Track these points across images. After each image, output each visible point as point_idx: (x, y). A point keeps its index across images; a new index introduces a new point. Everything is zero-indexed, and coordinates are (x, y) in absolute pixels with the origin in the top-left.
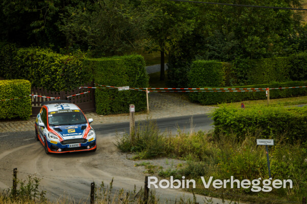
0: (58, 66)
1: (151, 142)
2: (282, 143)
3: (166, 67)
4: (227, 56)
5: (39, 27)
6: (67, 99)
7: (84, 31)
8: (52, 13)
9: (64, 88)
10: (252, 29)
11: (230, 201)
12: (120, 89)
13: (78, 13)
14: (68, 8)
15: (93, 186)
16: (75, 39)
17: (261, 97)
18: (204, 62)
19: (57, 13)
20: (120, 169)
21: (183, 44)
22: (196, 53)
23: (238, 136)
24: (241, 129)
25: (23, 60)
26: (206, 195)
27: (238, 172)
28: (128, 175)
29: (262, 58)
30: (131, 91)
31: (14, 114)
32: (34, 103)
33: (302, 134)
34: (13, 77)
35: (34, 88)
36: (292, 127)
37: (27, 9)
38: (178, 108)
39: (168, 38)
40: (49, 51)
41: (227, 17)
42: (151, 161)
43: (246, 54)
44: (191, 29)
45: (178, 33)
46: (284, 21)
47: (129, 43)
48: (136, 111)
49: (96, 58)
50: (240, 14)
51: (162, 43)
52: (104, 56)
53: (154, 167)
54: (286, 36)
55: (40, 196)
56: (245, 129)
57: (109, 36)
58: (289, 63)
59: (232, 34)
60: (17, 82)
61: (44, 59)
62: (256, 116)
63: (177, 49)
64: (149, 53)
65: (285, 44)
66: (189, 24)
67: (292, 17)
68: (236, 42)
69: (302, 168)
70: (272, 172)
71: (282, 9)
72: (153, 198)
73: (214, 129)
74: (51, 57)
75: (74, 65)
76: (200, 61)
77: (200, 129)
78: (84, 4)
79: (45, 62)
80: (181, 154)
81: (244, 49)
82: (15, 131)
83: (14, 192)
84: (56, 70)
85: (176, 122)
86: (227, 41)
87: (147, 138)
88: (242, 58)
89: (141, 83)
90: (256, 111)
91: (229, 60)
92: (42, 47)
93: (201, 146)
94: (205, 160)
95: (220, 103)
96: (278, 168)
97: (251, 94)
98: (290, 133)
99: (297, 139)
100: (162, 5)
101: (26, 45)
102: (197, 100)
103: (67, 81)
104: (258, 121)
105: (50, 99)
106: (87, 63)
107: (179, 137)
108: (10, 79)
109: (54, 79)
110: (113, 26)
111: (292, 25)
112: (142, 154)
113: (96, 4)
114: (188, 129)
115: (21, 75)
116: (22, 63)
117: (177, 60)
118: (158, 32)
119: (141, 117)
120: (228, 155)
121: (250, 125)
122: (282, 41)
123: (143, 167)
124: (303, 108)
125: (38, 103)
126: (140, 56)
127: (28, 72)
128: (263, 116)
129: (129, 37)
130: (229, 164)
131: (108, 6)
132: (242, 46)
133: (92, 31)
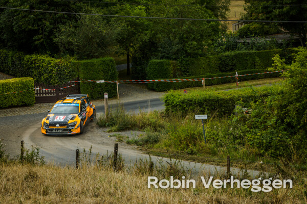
0: (53, 67)
1: (120, 120)
2: (214, 117)
3: (131, 66)
4: (174, 57)
5: (39, 40)
6: (60, 90)
7: (71, 42)
8: (48, 29)
9: (58, 82)
10: (191, 36)
11: (175, 160)
12: (98, 82)
13: (66, 29)
14: (60, 26)
15: (78, 152)
16: (65, 47)
17: (199, 85)
18: (158, 61)
19: (51, 29)
20: (98, 139)
21: (142, 48)
22: (152, 55)
23: (182, 113)
24: (185, 108)
25: (29, 64)
26: (160, 156)
27: (183, 139)
28: (103, 144)
29: (199, 57)
30: (106, 83)
31: (23, 102)
32: (37, 94)
33: (228, 110)
34: (22, 76)
35: (37, 83)
36: (221, 105)
37: (30, 27)
38: (140, 94)
39: (132, 45)
40: (47, 57)
41: (174, 28)
42: (120, 133)
43: (188, 55)
44: (147, 38)
45: (138, 41)
46: (214, 30)
47: (103, 49)
48: (109, 98)
49: (80, 60)
50: (182, 26)
51: (127, 49)
52: (86, 59)
53: (122, 137)
54: (216, 40)
55: (40, 160)
56: (187, 108)
57: (89, 45)
58: (219, 60)
59: (177, 40)
60: (24, 79)
61: (43, 62)
62: (194, 98)
63: (138, 53)
64: (119, 56)
65: (215, 46)
66: (146, 34)
67: (220, 27)
68: (180, 46)
69: (228, 135)
70: (207, 138)
71: (213, 21)
72: (120, 159)
73: (165, 109)
74: (48, 61)
75: (64, 66)
76: (154, 60)
77: (155, 109)
78: (71, 22)
79: (44, 64)
80: (142, 127)
81: (186, 51)
82: (23, 114)
83: (22, 157)
84: (52, 70)
85: (138, 105)
86: (173, 45)
87: (117, 117)
88: (184, 57)
89: (112, 77)
90: (194, 95)
91: (175, 59)
92: (42, 54)
93: (156, 121)
94: (159, 131)
95: (169, 90)
96: (211, 136)
97: (192, 83)
98: (220, 110)
99: (225, 114)
100: (126, 22)
101: (31, 53)
102: (153, 88)
103: (60, 78)
104: (196, 102)
105: (48, 91)
106: (74, 64)
107: (140, 115)
108: (19, 77)
109: (50, 77)
110: (91, 37)
111: (220, 33)
112: (114, 128)
113: (79, 22)
114: (146, 110)
115: (27, 74)
116: (28, 66)
117: (138, 60)
118: (124, 41)
119: (113, 102)
120: (175, 127)
121: (190, 105)
122: (213, 44)
123: (115, 137)
124: (228, 91)
125: (40, 94)
126: (111, 58)
127: (32, 72)
128: (200, 99)
129: (103, 44)
130: (176, 134)
131: (87, 23)
132: (185, 49)
133: (77, 41)
